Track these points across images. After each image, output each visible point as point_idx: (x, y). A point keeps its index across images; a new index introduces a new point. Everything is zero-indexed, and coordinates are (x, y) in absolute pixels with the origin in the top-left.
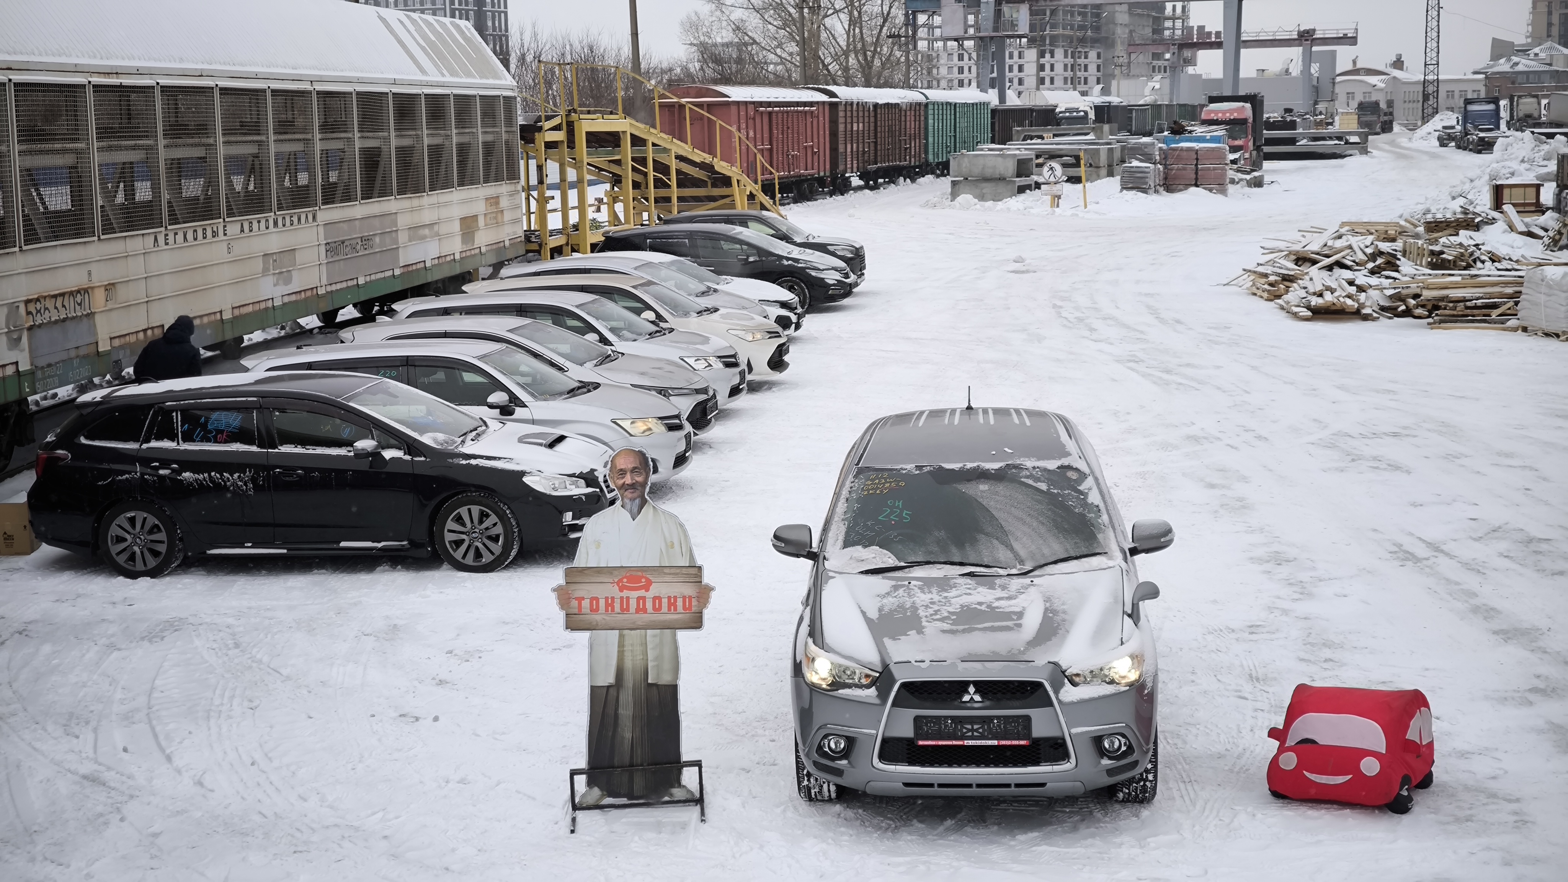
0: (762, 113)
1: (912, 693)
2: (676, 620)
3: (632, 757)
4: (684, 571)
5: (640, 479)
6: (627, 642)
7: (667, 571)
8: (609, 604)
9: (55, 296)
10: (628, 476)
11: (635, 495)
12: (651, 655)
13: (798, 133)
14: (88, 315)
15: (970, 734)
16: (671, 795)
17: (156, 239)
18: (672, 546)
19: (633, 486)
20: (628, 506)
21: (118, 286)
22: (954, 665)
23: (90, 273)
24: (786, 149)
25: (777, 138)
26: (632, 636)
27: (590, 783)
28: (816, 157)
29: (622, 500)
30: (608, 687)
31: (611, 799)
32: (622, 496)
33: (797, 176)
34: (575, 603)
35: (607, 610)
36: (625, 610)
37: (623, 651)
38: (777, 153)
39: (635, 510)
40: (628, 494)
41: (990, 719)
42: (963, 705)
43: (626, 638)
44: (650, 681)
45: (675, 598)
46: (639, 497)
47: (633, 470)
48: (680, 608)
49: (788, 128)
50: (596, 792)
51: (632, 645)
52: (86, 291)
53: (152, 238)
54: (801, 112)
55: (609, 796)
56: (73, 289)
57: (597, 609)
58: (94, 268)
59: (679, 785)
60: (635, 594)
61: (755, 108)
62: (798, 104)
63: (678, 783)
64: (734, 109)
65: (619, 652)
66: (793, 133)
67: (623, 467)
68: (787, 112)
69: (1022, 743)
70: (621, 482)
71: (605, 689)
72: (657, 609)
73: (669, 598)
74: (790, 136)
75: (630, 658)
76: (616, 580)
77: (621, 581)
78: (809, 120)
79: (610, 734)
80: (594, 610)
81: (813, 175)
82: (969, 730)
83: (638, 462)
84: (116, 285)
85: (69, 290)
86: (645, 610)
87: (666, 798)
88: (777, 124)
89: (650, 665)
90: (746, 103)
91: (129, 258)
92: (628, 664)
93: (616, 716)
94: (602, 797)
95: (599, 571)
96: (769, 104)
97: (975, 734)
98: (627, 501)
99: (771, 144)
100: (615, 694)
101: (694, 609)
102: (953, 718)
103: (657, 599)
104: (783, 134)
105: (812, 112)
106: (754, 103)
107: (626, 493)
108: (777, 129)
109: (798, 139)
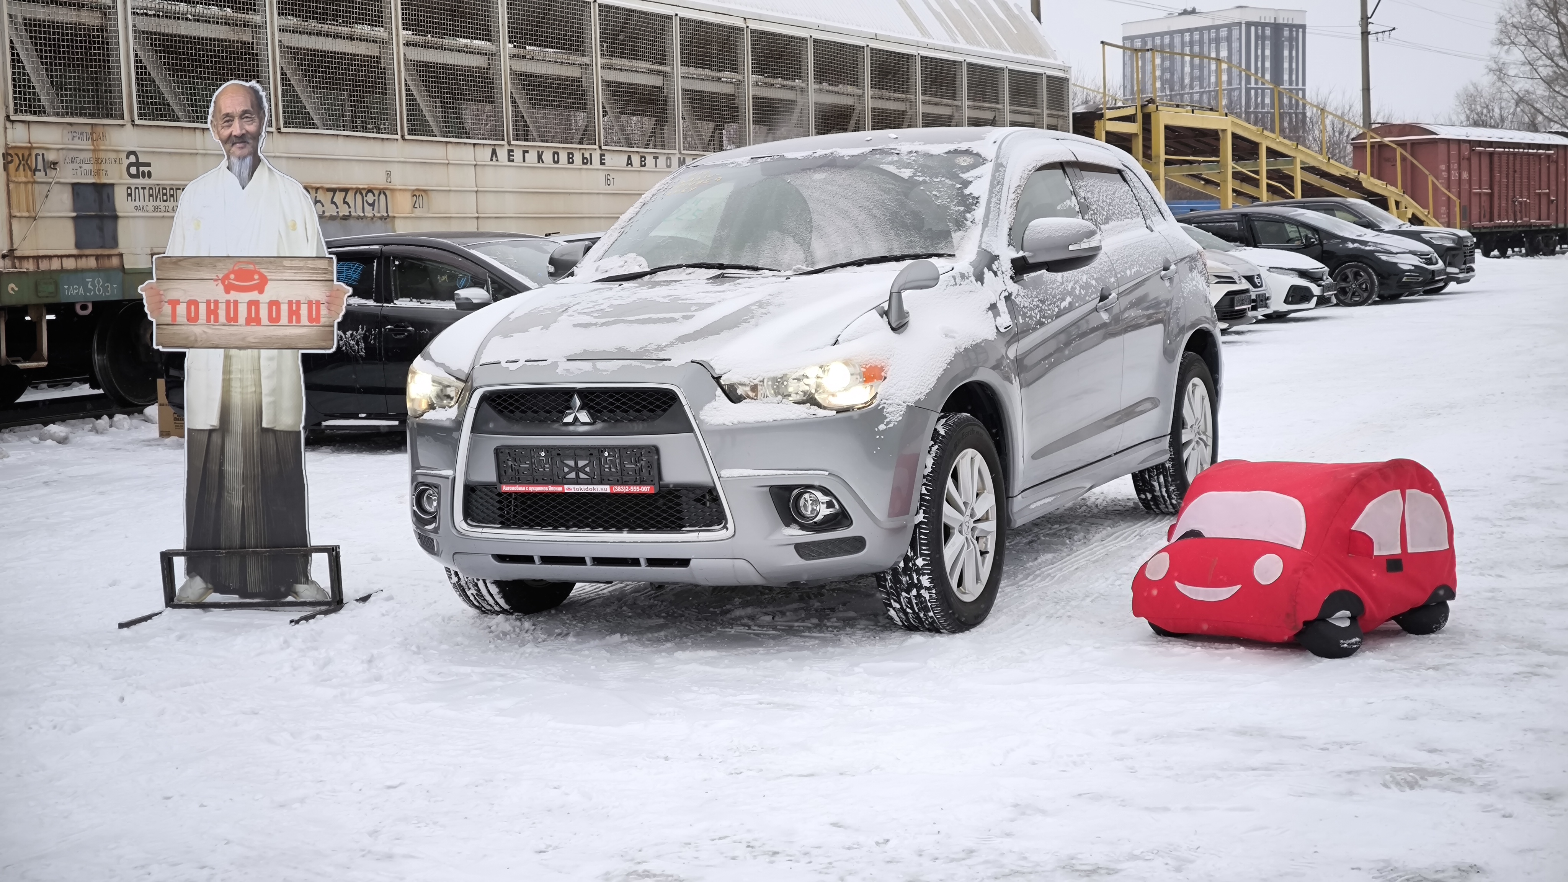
0: (1480, 153)
1: (500, 412)
2: (300, 337)
3: (243, 536)
4: (310, 262)
5: (251, 128)
6: (235, 366)
7: (287, 263)
8: (212, 312)
9: (334, 191)
10: (236, 123)
11: (246, 151)
12: (266, 386)
13: (1529, 178)
14: (381, 218)
15: (573, 475)
16: (296, 594)
17: (494, 152)
18: (294, 227)
19: (242, 139)
20: (236, 168)
21: (433, 195)
22: (555, 365)
23: (389, 174)
24: (1511, 194)
25: (1500, 181)
26: (242, 358)
27: (191, 571)
28: (1553, 207)
29: (229, 158)
30: (211, 432)
31: (218, 595)
32: (228, 152)
33: (1526, 226)
34: (167, 308)
35: (208, 320)
36: (232, 319)
37: (229, 380)
38: (1500, 198)
39: (246, 173)
40: (236, 150)
41: (601, 449)
42: (564, 428)
43: (234, 360)
44: (264, 425)
45: (298, 303)
46: (249, 154)
47: (243, 115)
48: (304, 320)
49: (1515, 171)
50: (199, 583)
51: (241, 371)
52: (382, 191)
53: (489, 151)
54: (1533, 154)
55: (215, 591)
56: (361, 187)
57: (196, 318)
58: (396, 170)
59: (307, 580)
60: (244, 298)
61: (1471, 148)
62: (1530, 146)
63: (305, 578)
64: (1442, 148)
65: (224, 380)
66: (1521, 178)
67: (229, 111)
68: (1515, 154)
69: (645, 489)
70: (226, 133)
71: (206, 435)
72: (274, 320)
73: (290, 303)
74: (1517, 180)
75: (239, 390)
76: (221, 276)
77: (226, 277)
78: (1545, 165)
79: (214, 500)
80: (193, 319)
81: (1548, 226)
82: (572, 469)
83: (249, 105)
84: (430, 193)
85: (354, 186)
86: (257, 321)
87: (290, 599)
88: (1500, 166)
89: (265, 401)
90: (1459, 142)
91: (450, 166)
92: (236, 399)
93: (221, 474)
94: (207, 591)
95: (198, 262)
96: (1490, 144)
97: (582, 475)
98: (234, 160)
99: (1491, 188)
100: (219, 441)
101: (323, 320)
102: (548, 449)
103: (274, 304)
104: (1507, 178)
105: (1549, 156)
106: (1469, 141)
107: (234, 149)
108: (1500, 172)
109: (1529, 185)
